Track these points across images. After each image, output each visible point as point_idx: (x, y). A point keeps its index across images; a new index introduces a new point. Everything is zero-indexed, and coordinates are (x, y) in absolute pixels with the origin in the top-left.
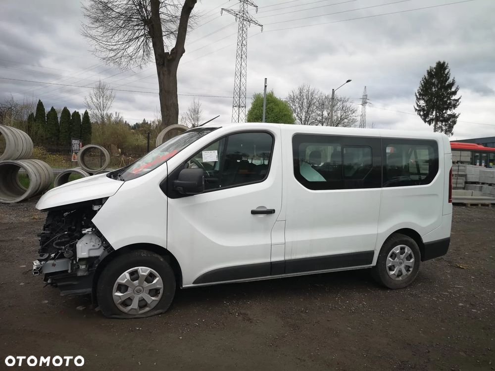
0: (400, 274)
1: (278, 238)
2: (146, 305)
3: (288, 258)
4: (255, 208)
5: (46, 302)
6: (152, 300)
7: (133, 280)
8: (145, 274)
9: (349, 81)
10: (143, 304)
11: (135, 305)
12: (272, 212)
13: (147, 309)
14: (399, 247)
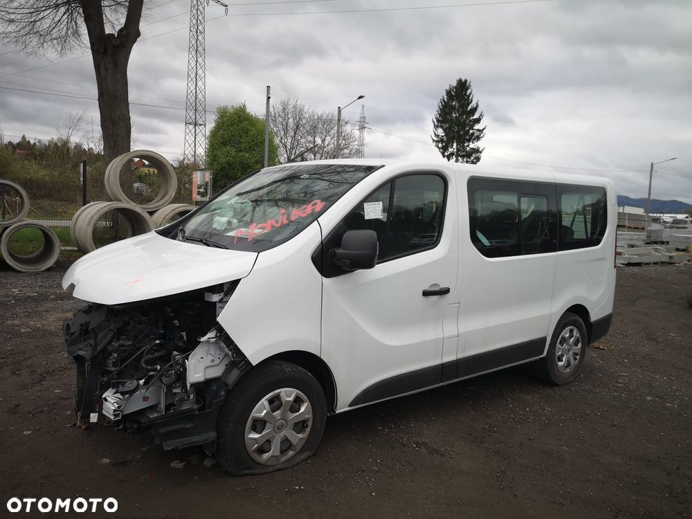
0: (568, 364)
1: (450, 329)
2: (290, 447)
5: (106, 461)
6: (297, 438)
7: (274, 410)
8: (289, 399)
9: (361, 97)
10: (286, 445)
11: (275, 450)
12: (446, 291)
13: (291, 453)
14: (568, 329)
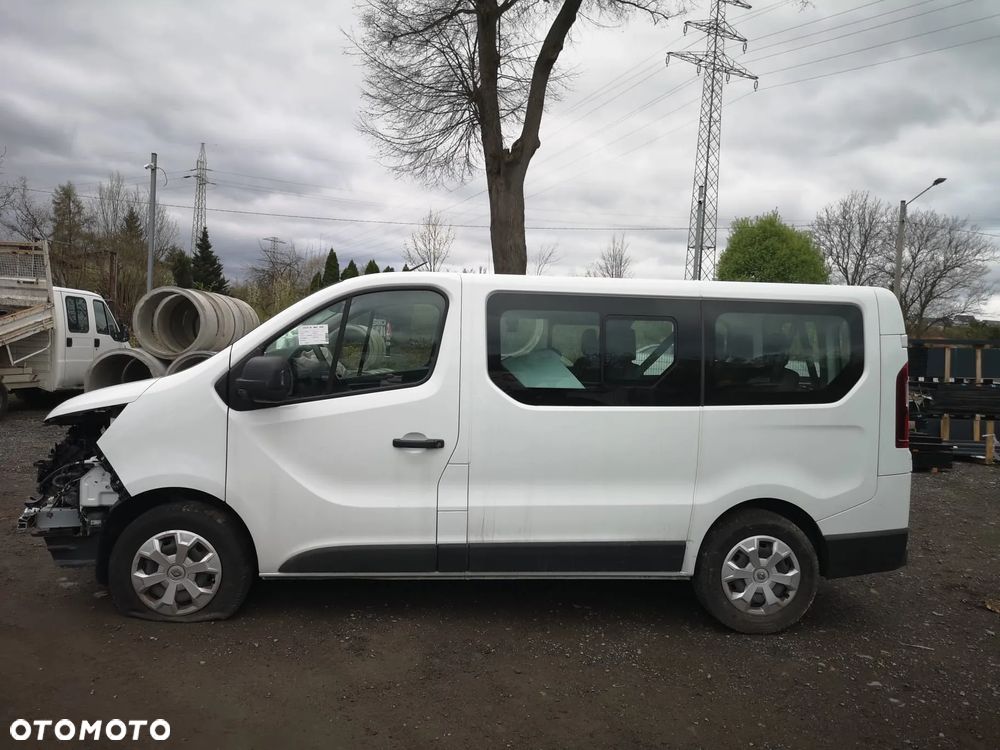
0: (758, 600)
1: (453, 498)
2: (189, 601)
3: (473, 539)
4: (400, 436)
6: (199, 592)
7: (168, 553)
8: (186, 544)
10: (183, 599)
11: (169, 598)
12: (437, 445)
13: (192, 609)
14: (756, 538)
